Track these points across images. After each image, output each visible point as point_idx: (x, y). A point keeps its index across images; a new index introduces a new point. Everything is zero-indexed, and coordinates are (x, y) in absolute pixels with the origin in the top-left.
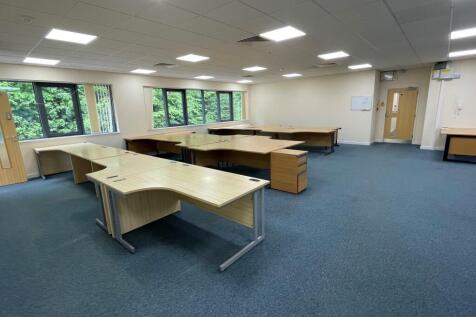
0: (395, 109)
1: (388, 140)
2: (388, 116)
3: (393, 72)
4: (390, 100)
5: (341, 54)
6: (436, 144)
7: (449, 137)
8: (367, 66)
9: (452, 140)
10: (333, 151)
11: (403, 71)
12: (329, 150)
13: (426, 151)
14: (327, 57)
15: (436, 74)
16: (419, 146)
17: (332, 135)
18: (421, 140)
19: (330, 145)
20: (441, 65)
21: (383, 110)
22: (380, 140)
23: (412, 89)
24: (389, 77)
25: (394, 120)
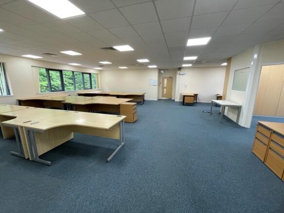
0: (165, 85)
1: (163, 98)
2: (163, 88)
3: (164, 70)
4: (163, 82)
5: (146, 61)
6: (180, 99)
7: (184, 96)
8: (155, 66)
9: (186, 97)
10: (143, 103)
11: (167, 70)
12: (142, 103)
13: (177, 102)
14: (140, 61)
15: (178, 72)
16: (174, 100)
17: (143, 96)
18: (175, 98)
19: (142, 100)
20: (180, 69)
21: (161, 85)
22: (160, 98)
23: (170, 77)
24: (162, 72)
25: (165, 90)
